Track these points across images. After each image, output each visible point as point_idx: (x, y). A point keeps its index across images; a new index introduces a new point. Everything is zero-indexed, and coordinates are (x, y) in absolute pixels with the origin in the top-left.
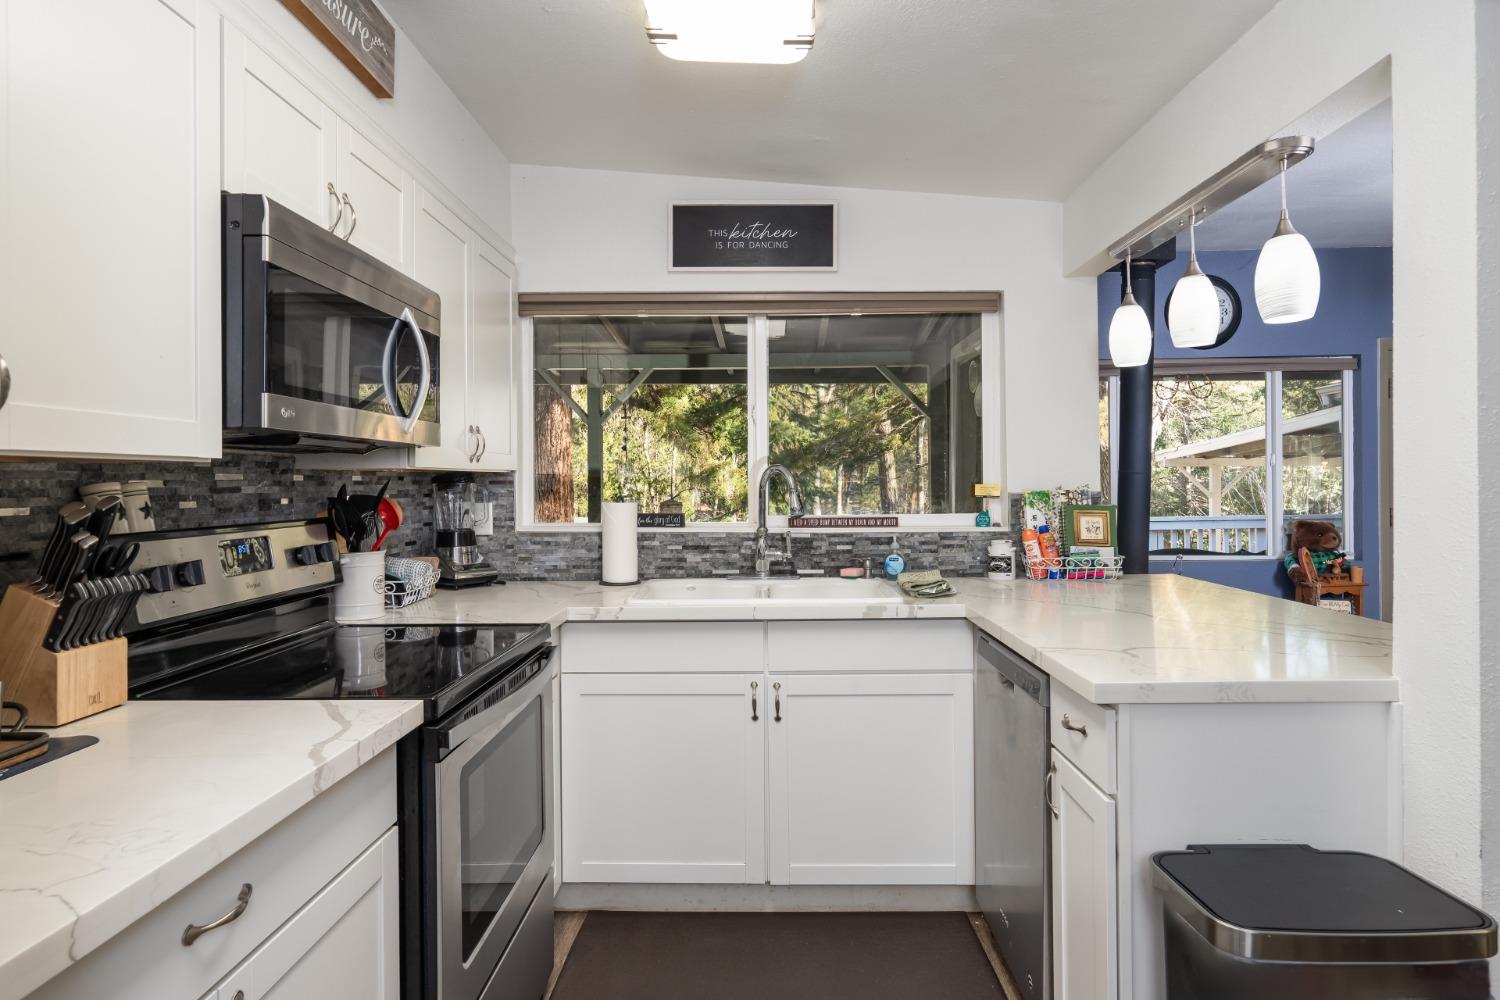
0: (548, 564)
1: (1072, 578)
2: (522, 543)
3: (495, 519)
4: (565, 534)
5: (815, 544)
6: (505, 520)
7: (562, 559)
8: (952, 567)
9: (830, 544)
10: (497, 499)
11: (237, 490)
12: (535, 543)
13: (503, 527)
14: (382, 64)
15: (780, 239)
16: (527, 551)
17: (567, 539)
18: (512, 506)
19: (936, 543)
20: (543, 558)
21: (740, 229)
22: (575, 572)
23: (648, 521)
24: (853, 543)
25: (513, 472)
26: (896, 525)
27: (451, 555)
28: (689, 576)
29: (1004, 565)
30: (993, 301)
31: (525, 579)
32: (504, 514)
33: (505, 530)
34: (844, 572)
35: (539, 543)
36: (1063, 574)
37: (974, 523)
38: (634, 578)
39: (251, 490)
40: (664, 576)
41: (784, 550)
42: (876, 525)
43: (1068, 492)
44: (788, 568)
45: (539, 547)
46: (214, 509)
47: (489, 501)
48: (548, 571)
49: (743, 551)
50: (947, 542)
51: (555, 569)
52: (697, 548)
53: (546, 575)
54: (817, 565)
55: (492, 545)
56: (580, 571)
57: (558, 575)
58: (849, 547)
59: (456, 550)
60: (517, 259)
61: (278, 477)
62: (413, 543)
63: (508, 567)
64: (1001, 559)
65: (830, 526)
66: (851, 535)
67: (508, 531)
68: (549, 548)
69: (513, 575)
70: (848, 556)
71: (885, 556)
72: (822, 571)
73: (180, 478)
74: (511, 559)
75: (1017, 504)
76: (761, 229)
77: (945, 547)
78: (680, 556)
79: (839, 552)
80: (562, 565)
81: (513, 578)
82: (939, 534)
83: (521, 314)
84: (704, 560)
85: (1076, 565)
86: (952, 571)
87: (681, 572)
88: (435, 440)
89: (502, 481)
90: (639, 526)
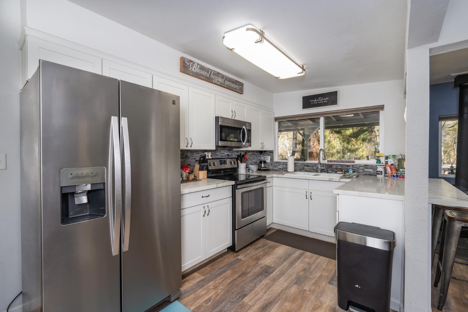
1: (400, 177)
2: (275, 164)
3: (270, 159)
4: (282, 162)
5: (333, 166)
6: (272, 159)
8: (368, 173)
9: (336, 166)
10: (271, 156)
11: (224, 153)
12: (277, 164)
14: (241, 90)
15: (325, 100)
17: (282, 163)
19: (363, 167)
20: (278, 167)
21: (316, 99)
22: (284, 169)
23: (298, 160)
24: (342, 166)
25: (273, 150)
26: (354, 162)
27: (262, 165)
28: (305, 171)
29: (380, 173)
30: (382, 107)
31: (275, 170)
32: (272, 158)
33: (272, 161)
34: (338, 172)
36: (397, 176)
37: (376, 162)
38: (294, 171)
39: (226, 153)
40: (300, 171)
41: (324, 167)
42: (348, 162)
43: (402, 155)
44: (327, 171)
46: (221, 156)
47: (269, 156)
48: (279, 169)
49: (316, 167)
50: (366, 167)
51: (280, 169)
52: (307, 166)
54: (333, 171)
55: (270, 164)
56: (285, 169)
58: (341, 167)
59: (263, 164)
60: (274, 111)
61: (230, 151)
62: (256, 163)
63: (272, 168)
64: (379, 171)
65: (337, 162)
66: (341, 164)
68: (279, 165)
70: (340, 169)
71: (349, 169)
72: (334, 172)
74: (273, 166)
75: (387, 158)
76: (321, 99)
77: (366, 168)
78: (304, 167)
79: (338, 168)
80: (281, 168)
81: (273, 170)
82: (364, 165)
83: (275, 121)
84: (308, 168)
85: (401, 174)
86: (368, 174)
87: (304, 171)
88: (250, 146)
89: (271, 152)
90: (295, 161)
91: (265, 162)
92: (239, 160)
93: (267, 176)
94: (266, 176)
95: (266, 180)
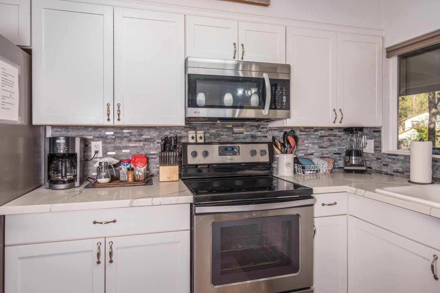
0: (394, 168)
2: (384, 158)
3: (374, 147)
4: (401, 155)
6: (378, 147)
7: (400, 167)
10: (375, 138)
11: (243, 133)
12: (389, 158)
13: (377, 150)
16: (386, 162)
17: (402, 158)
18: (380, 141)
20: (393, 166)
22: (403, 174)
23: (437, 151)
25: (381, 127)
31: (385, 174)
32: (377, 144)
33: (378, 151)
35: (390, 159)
38: (430, 181)
39: (248, 133)
45: (390, 160)
46: (233, 138)
47: (371, 139)
48: (394, 172)
51: (397, 171)
53: (394, 173)
55: (373, 157)
56: (406, 172)
57: (399, 174)
59: (354, 158)
61: (260, 130)
63: (379, 167)
67: (379, 152)
68: (395, 161)
69: (381, 171)
73: (221, 130)
74: (380, 164)
80: (400, 170)
81: (380, 172)
83: (388, 57)
88: (289, 116)
89: (377, 131)
90: (433, 154)
91: (359, 153)
92: (277, 147)
93: (316, 190)
94: (311, 190)
95: (312, 198)
